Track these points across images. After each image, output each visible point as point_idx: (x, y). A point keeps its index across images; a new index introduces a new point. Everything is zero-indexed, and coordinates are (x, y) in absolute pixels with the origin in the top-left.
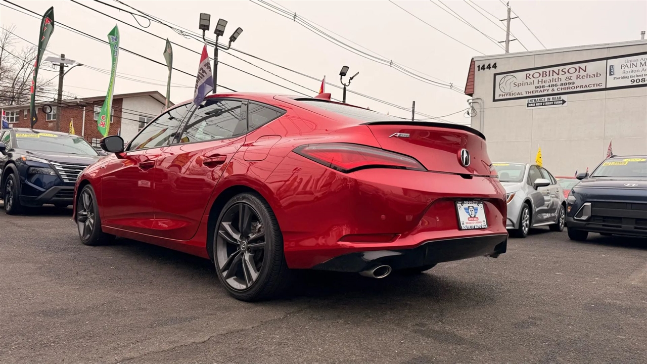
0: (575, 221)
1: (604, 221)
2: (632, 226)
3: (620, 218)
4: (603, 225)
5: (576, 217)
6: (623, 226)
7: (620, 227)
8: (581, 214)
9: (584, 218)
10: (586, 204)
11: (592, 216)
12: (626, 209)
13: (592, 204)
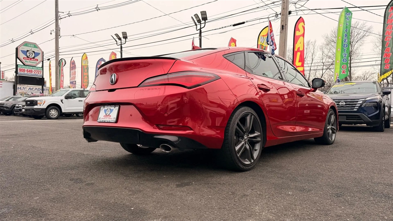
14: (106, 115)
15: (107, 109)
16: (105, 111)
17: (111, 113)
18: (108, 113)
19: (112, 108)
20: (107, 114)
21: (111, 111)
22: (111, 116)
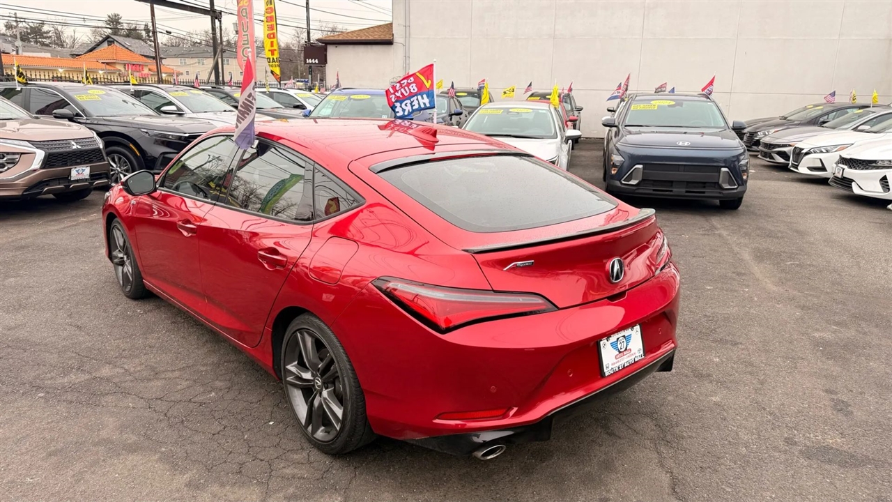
0: (623, 186)
1: (653, 185)
2: (684, 190)
3: (672, 182)
4: (654, 190)
5: (624, 181)
6: (674, 190)
7: (671, 191)
8: (629, 178)
9: (634, 182)
10: (637, 166)
11: (643, 180)
12: (678, 171)
13: (643, 168)
14: (620, 352)
15: (618, 339)
16: (614, 345)
17: (630, 343)
18: (622, 346)
19: (627, 332)
20: (621, 350)
21: (627, 338)
22: (630, 350)
